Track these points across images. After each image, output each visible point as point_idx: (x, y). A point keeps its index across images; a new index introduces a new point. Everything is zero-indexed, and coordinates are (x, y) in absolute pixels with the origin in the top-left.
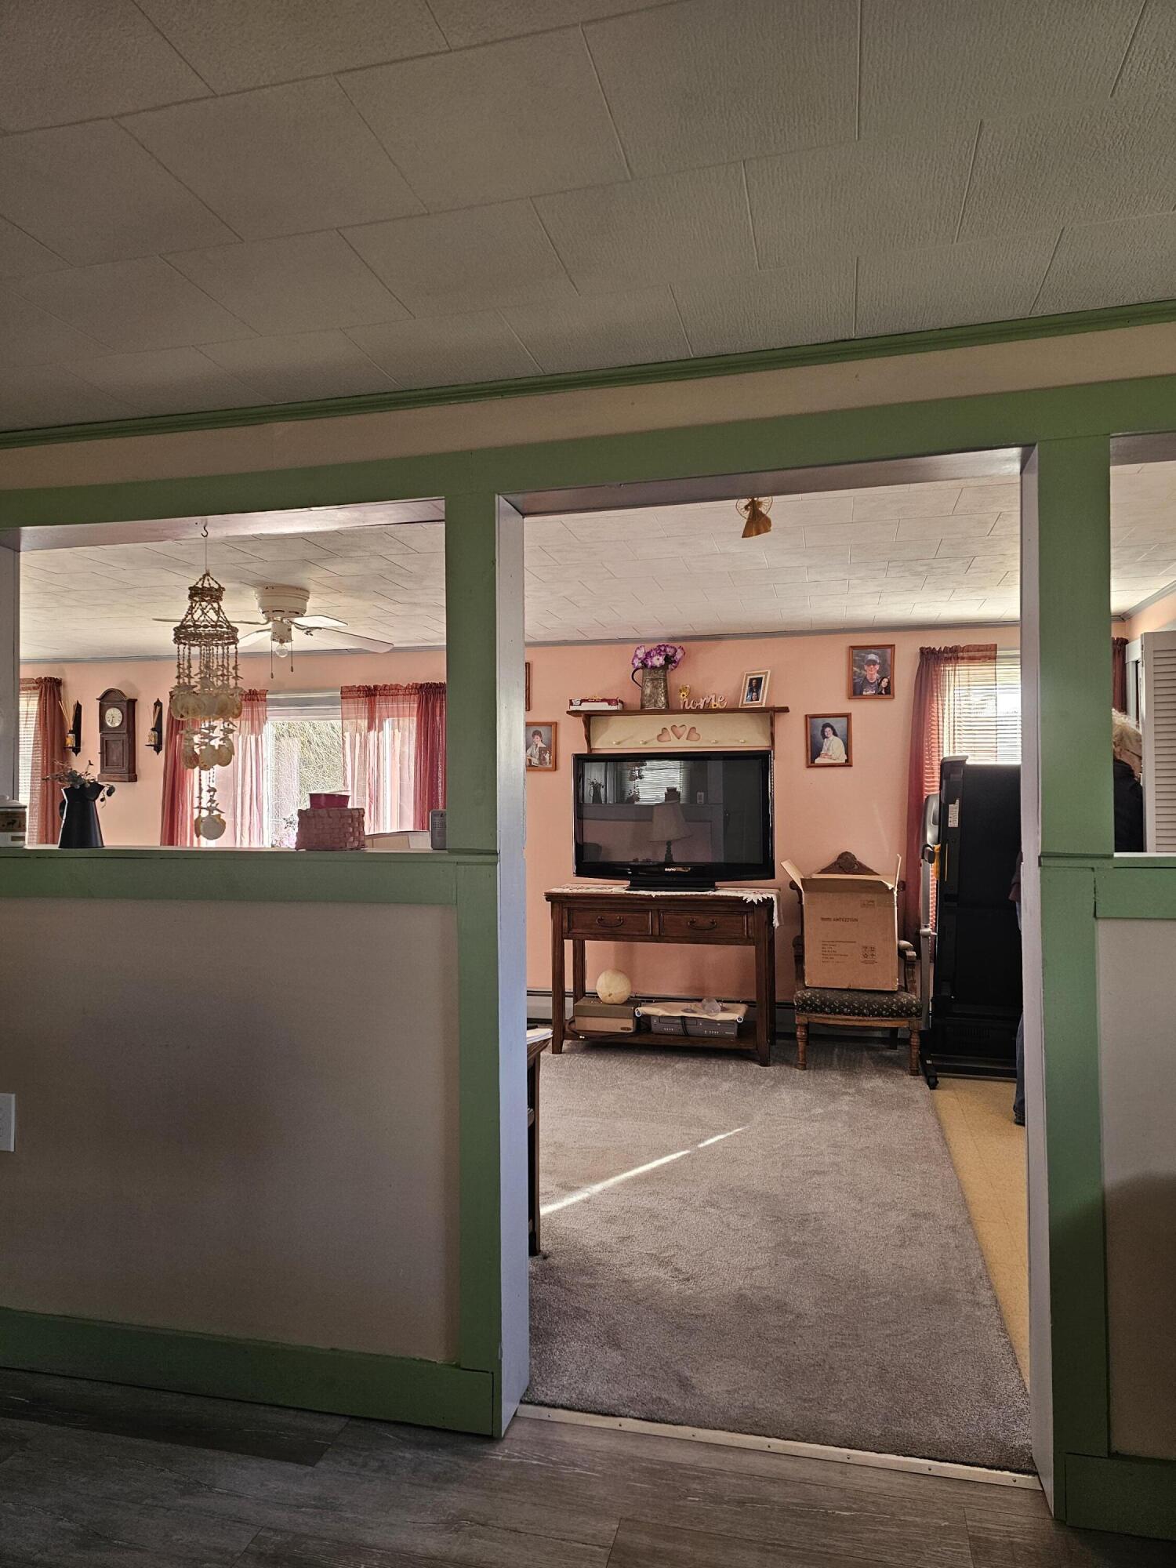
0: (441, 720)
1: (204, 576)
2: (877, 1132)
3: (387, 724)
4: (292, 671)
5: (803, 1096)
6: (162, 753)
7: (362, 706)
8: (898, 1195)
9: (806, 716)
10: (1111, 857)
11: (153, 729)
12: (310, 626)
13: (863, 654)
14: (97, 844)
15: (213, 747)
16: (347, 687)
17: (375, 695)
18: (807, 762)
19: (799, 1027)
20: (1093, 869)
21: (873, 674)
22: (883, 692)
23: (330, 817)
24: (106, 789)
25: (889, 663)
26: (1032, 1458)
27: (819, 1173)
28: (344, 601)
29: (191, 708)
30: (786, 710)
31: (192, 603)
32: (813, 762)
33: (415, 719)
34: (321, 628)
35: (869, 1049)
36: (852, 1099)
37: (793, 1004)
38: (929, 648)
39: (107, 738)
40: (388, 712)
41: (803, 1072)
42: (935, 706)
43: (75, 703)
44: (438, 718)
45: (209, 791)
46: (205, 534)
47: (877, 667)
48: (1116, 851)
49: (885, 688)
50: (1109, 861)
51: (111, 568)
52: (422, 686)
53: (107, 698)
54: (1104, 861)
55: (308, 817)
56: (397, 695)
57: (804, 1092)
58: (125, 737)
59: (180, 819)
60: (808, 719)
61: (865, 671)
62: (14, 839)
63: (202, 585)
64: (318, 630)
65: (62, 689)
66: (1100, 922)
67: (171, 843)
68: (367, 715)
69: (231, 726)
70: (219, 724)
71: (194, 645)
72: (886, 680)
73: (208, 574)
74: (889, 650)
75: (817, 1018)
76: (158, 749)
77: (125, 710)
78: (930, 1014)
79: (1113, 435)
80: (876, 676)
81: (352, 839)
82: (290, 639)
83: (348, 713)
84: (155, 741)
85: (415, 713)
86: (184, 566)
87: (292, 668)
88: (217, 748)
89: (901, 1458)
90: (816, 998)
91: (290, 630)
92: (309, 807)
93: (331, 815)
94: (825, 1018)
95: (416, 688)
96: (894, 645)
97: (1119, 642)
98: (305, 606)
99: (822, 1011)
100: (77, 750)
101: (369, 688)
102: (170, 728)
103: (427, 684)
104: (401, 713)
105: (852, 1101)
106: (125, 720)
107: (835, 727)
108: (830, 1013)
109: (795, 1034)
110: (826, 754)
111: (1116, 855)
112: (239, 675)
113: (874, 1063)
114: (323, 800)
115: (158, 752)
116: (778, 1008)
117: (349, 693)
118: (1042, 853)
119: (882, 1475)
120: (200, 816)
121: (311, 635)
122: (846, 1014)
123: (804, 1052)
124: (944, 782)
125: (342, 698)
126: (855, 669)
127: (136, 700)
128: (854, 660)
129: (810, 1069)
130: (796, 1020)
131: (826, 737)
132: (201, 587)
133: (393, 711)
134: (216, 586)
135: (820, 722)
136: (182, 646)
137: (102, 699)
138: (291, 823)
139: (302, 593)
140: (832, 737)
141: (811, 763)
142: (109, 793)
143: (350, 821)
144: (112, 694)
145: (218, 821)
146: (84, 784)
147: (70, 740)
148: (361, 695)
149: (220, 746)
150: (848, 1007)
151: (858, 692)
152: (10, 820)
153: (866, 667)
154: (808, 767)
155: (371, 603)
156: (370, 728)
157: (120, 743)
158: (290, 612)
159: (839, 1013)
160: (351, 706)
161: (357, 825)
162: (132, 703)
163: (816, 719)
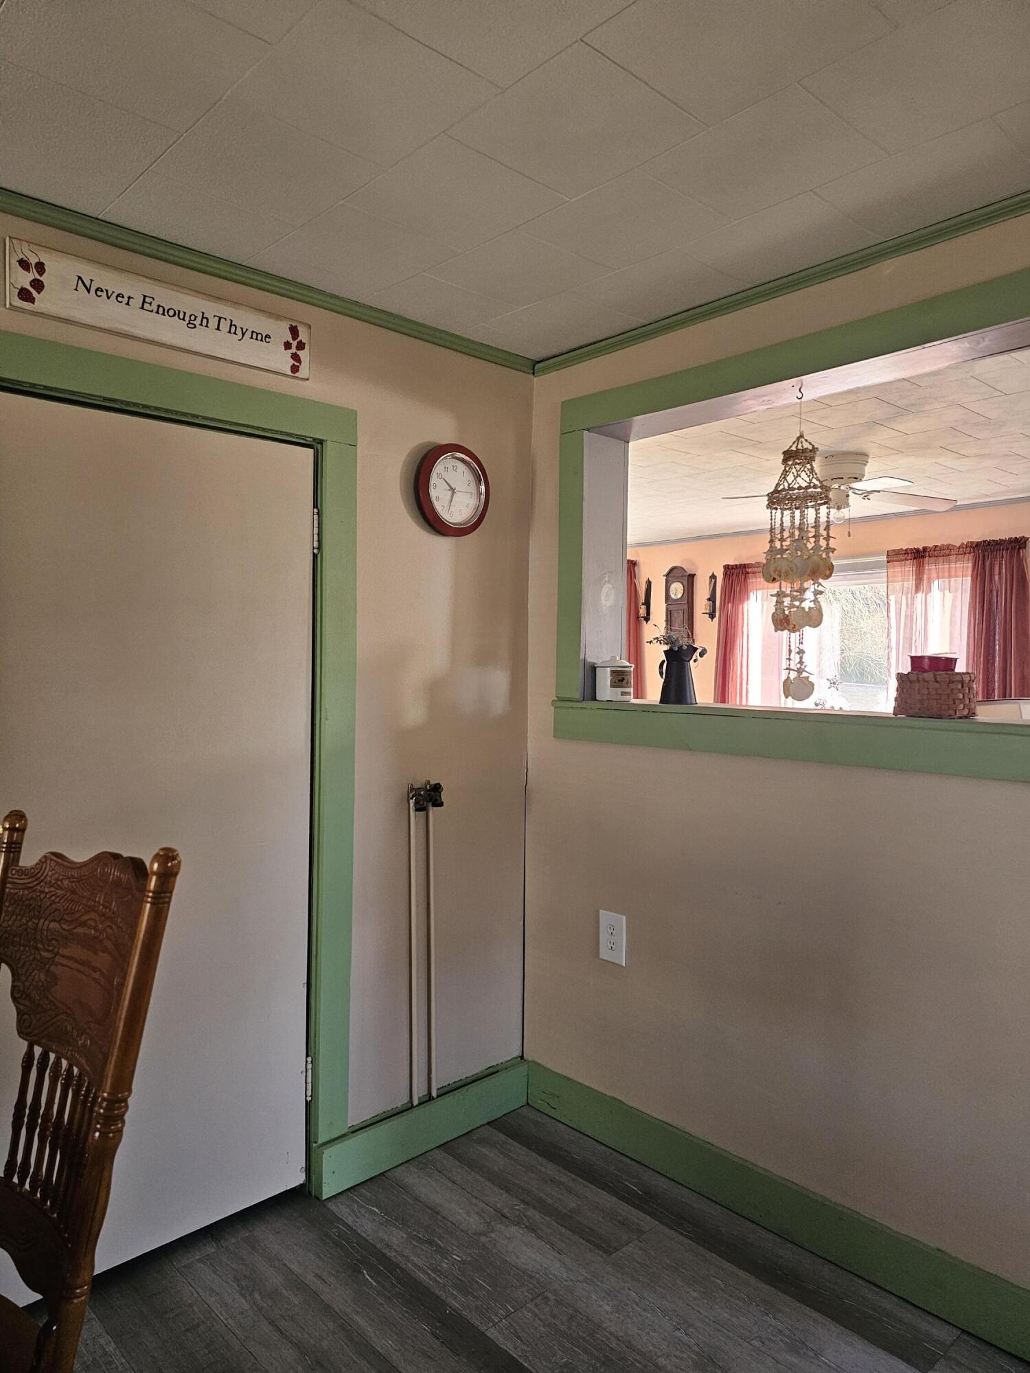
0: (1000, 578)
1: (798, 439)
3: (935, 584)
4: (849, 536)
6: (716, 619)
7: (909, 568)
11: (709, 599)
12: (869, 490)
14: (692, 701)
15: (803, 608)
16: (894, 551)
17: (924, 557)
23: (937, 682)
24: (699, 651)
28: (904, 461)
29: (783, 571)
31: (785, 467)
33: (969, 578)
34: (879, 492)
39: (671, 608)
40: (938, 574)
43: (646, 580)
44: (997, 577)
45: (798, 653)
46: (800, 396)
51: (689, 456)
52: (978, 544)
53: (672, 575)
55: (911, 682)
56: (949, 555)
58: (686, 606)
59: (731, 676)
62: (623, 694)
63: (797, 447)
64: (876, 493)
65: (636, 568)
67: (723, 701)
68: (914, 577)
69: (820, 588)
70: (809, 584)
71: (786, 509)
73: (802, 436)
76: (712, 616)
77: (685, 583)
81: (962, 706)
82: (847, 505)
83: (894, 576)
84: (710, 610)
85: (970, 572)
86: (752, 445)
87: (849, 533)
88: (807, 610)
91: (848, 496)
92: (910, 670)
93: (938, 679)
95: (971, 547)
98: (864, 470)
100: (647, 619)
101: (917, 551)
102: (723, 596)
103: (985, 541)
104: (953, 573)
106: (686, 592)
112: (831, 535)
114: (926, 663)
115: (712, 619)
117: (895, 556)
120: (788, 678)
121: (869, 499)
125: (888, 562)
127: (695, 574)
132: (795, 449)
133: (943, 573)
134: (810, 447)
136: (774, 511)
137: (667, 575)
138: (834, 683)
139: (861, 457)
142: (701, 655)
143: (960, 686)
144: (675, 571)
145: (807, 682)
146: (682, 646)
147: (642, 611)
148: (909, 557)
149: (810, 608)
152: (620, 678)
155: (933, 461)
156: (917, 589)
157: (681, 612)
158: (849, 478)
160: (897, 569)
161: (967, 691)
162: (692, 577)
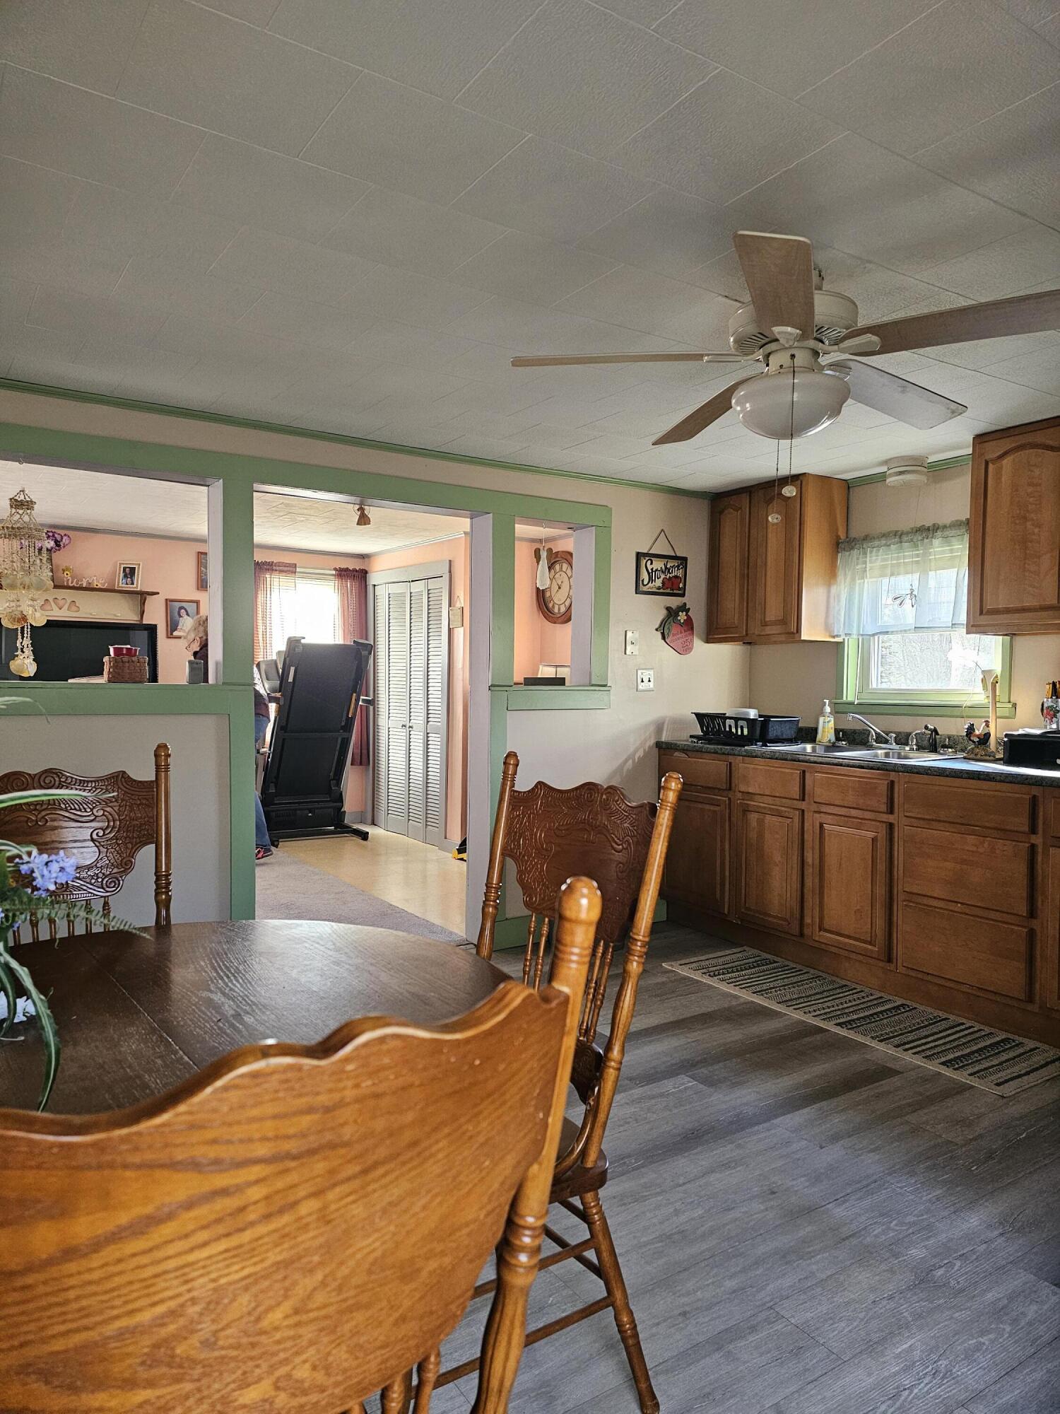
9: (167, 599)
10: (512, 686)
20: (507, 691)
30: (152, 594)
32: (172, 634)
54: (510, 688)
60: (168, 602)
66: (509, 711)
97: (363, 571)
107: (188, 610)
110: (181, 629)
118: (490, 685)
126: (204, 569)
128: (202, 562)
131: (182, 617)
140: (186, 617)
141: (170, 635)
151: (204, 586)
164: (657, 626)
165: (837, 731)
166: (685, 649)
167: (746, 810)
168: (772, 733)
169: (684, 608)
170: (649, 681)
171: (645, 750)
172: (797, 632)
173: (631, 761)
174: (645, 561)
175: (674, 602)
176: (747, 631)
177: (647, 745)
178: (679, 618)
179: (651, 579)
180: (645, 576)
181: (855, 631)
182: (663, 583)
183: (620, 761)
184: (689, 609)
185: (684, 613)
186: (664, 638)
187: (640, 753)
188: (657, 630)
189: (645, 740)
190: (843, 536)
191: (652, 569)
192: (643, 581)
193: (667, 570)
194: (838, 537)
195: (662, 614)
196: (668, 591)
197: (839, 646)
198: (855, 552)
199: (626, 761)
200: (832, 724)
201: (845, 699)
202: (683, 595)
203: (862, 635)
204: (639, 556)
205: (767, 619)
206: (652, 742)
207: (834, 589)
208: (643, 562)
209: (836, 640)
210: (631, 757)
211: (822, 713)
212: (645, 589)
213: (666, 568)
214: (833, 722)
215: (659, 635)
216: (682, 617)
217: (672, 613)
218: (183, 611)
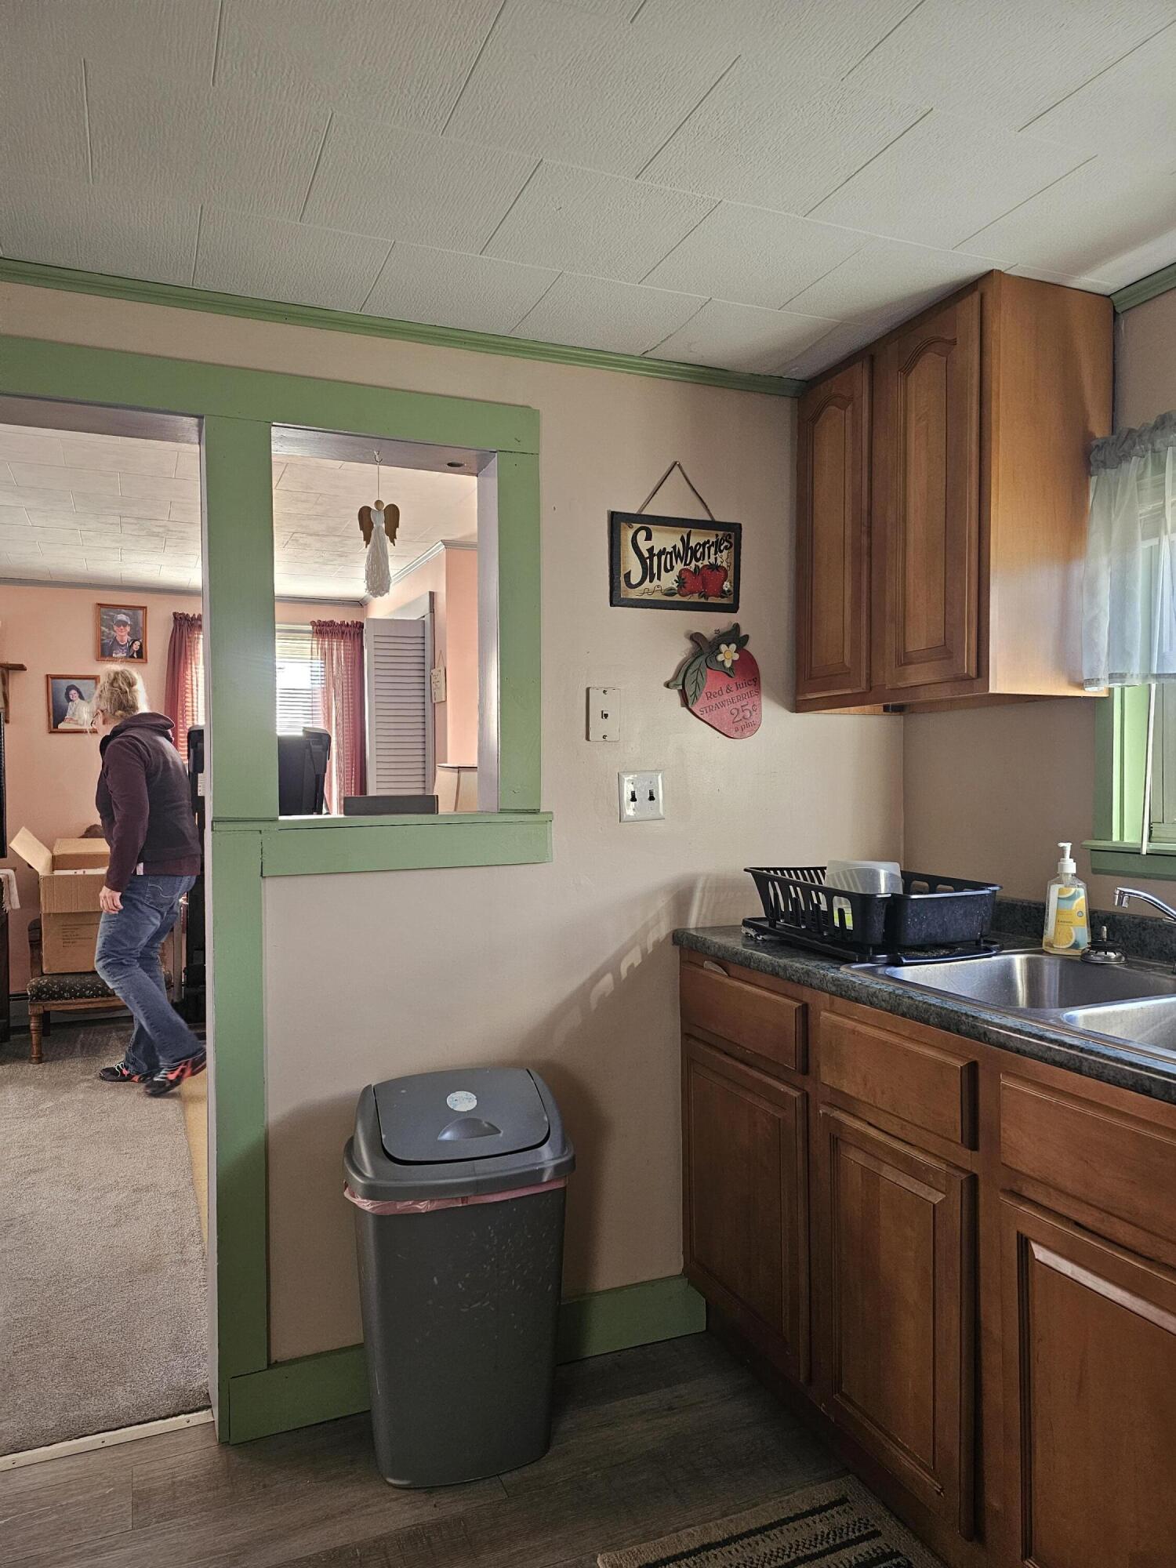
2: (112, 1115)
5: (31, 1092)
8: (122, 1174)
9: (47, 676)
10: (276, 820)
13: (112, 614)
18: (49, 727)
19: (33, 1018)
20: (260, 831)
21: (123, 635)
22: (135, 655)
25: (141, 625)
26: (208, 1394)
27: (35, 1172)
30: (21, 668)
32: (56, 726)
35: (118, 1030)
36: (90, 1084)
37: (27, 994)
38: (183, 614)
41: (37, 1066)
42: (189, 672)
47: (128, 629)
48: (281, 815)
49: (137, 652)
50: (275, 824)
54: (270, 823)
57: (34, 1088)
60: (50, 679)
61: (115, 631)
66: (267, 880)
72: (137, 643)
74: (141, 612)
75: (54, 1006)
78: (183, 985)
79: (274, 423)
80: (126, 638)
89: (75, 1442)
90: (54, 984)
94: (64, 1004)
96: (145, 608)
97: (358, 626)
99: (61, 997)
105: (90, 1087)
107: (81, 690)
108: (70, 998)
109: (29, 1026)
110: (71, 719)
111: (281, 818)
113: (121, 1043)
116: (14, 1000)
118: (213, 818)
119: (49, 1468)
122: (88, 997)
123: (39, 1044)
124: (192, 750)
126: (103, 628)
128: (102, 619)
129: (46, 1061)
130: (30, 1010)
131: (71, 700)
135: (65, 683)
140: (78, 700)
141: (54, 726)
150: (90, 989)
151: (107, 654)
153: (115, 628)
154: (51, 732)
159: (80, 997)
163: (59, 680)
164: (669, 677)
165: (1095, 919)
166: (740, 727)
167: (837, 1139)
168: (914, 929)
169: (734, 636)
170: (652, 798)
171: (644, 953)
172: (979, 675)
173: (608, 979)
174: (630, 533)
175: (711, 623)
176: (869, 680)
177: (652, 938)
178: (720, 658)
179: (648, 573)
180: (633, 566)
181: (1136, 668)
182: (681, 580)
183: (585, 975)
184: (747, 637)
185: (733, 647)
186: (685, 702)
187: (634, 958)
188: (667, 685)
189: (646, 929)
190: (1099, 428)
191: (651, 550)
192: (628, 576)
193: (688, 552)
194: (1088, 436)
195: (681, 650)
196: (695, 598)
197: (1099, 707)
198: (1132, 467)
199: (596, 978)
200: (1080, 903)
201: (1116, 837)
202: (733, 608)
203: (1158, 676)
204: (616, 520)
205: (910, 649)
206: (663, 930)
207: (1078, 571)
208: (627, 534)
209: (1090, 692)
210: (612, 966)
211: (1054, 874)
212: (634, 594)
213: (686, 546)
214: (1083, 897)
215: (674, 694)
216: (728, 654)
217: (703, 648)
218: (73, 692)
